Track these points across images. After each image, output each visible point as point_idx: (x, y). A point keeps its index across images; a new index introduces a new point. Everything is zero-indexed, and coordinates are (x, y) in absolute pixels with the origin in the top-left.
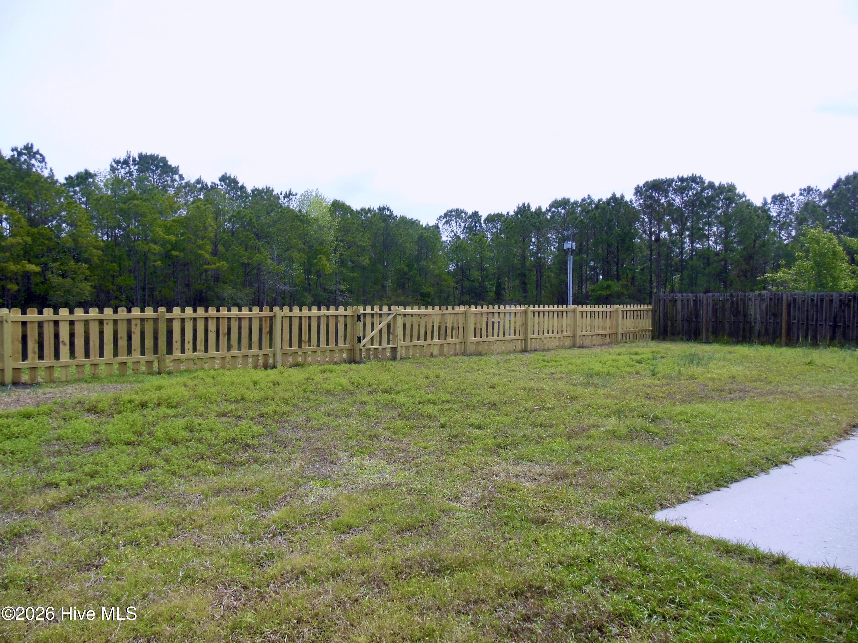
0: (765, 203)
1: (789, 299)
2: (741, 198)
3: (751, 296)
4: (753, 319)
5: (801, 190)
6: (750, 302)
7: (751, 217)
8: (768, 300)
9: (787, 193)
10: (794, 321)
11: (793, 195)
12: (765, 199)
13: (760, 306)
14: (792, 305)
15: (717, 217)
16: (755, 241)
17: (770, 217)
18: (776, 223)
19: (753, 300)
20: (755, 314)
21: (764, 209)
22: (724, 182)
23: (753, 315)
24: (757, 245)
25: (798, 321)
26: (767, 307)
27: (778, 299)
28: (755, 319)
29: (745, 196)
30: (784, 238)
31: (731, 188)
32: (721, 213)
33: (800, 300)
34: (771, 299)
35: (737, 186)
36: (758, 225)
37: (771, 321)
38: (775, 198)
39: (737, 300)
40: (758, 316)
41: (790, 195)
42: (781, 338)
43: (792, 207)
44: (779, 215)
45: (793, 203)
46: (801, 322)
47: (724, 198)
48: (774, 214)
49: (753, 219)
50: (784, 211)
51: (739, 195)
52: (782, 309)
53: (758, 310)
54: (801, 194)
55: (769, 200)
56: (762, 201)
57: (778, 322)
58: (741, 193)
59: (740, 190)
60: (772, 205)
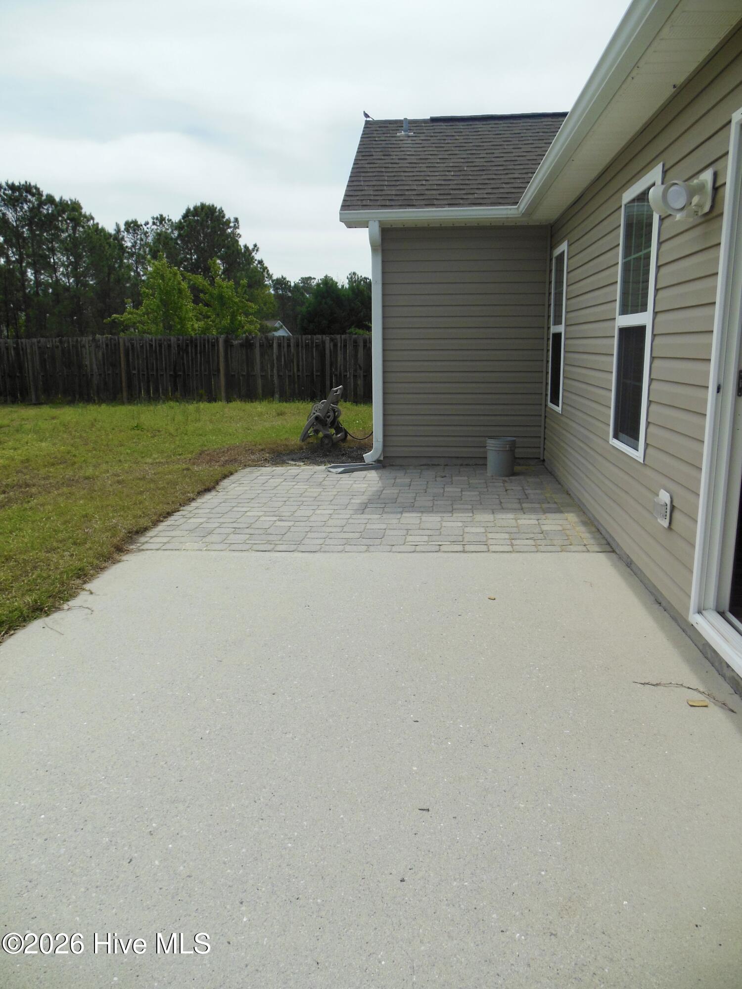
0: (118, 231)
1: (127, 344)
2: (88, 220)
3: (83, 342)
4: (89, 370)
5: (153, 218)
6: (83, 349)
7: (101, 245)
8: (104, 346)
9: (141, 221)
10: (134, 372)
11: (147, 224)
12: (117, 225)
13: (95, 354)
14: (130, 352)
15: (62, 242)
16: (109, 274)
17: (122, 249)
18: (131, 255)
19: (87, 346)
20: (91, 365)
21: (117, 238)
22: (66, 198)
23: (89, 366)
24: (112, 280)
25: (139, 371)
26: (103, 354)
27: (115, 345)
28: (92, 370)
29: (92, 218)
30: (142, 273)
31: (75, 207)
32: (66, 238)
33: (138, 346)
34: (107, 345)
35: (82, 205)
36: (110, 255)
37: (110, 372)
38: (127, 224)
39: (68, 346)
40: (95, 367)
41: (143, 223)
42: (122, 392)
43: (147, 237)
44: (134, 246)
45: (147, 232)
46: (141, 373)
47: (68, 219)
48: (129, 244)
49: (104, 247)
50: (138, 242)
51: (85, 216)
52: (120, 357)
53: (94, 360)
54: (154, 224)
55: (122, 228)
56: (114, 227)
57: (117, 374)
58: (88, 214)
59: (86, 210)
60: (126, 233)
